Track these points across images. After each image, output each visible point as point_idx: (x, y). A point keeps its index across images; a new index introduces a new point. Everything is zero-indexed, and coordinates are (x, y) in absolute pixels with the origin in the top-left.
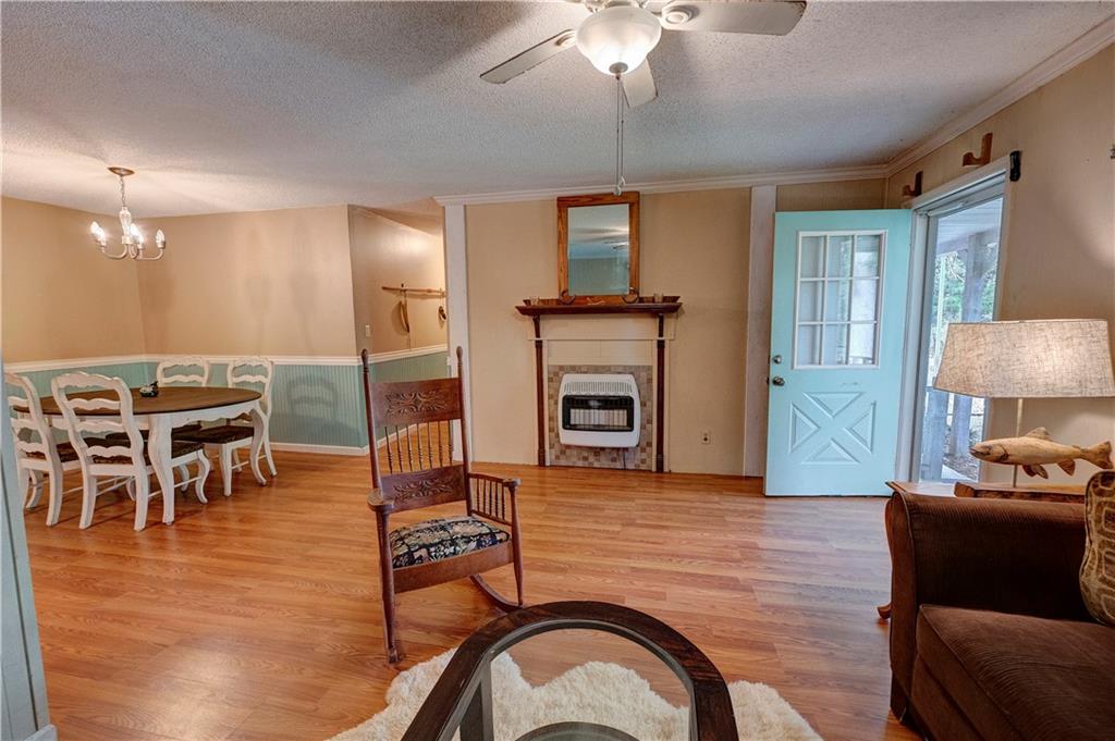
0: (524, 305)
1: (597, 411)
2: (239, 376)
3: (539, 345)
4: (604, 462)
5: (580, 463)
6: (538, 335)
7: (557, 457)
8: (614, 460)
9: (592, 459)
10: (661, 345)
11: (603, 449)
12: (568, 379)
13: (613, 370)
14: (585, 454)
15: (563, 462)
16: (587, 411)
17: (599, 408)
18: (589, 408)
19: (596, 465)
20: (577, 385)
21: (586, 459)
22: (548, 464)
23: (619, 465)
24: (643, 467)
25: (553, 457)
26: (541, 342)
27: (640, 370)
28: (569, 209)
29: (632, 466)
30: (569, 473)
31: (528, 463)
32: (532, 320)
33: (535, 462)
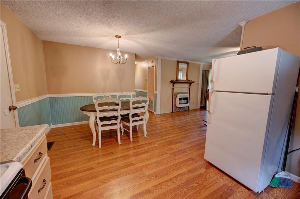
3: (173, 89)
4: (181, 110)
5: (178, 111)
6: (173, 87)
7: (175, 110)
10: (190, 88)
11: (181, 107)
13: (183, 93)
15: (175, 111)
17: (183, 100)
18: (182, 100)
20: (180, 96)
22: (173, 112)
23: (183, 110)
27: (187, 93)
28: (180, 63)
29: (185, 110)
30: (176, 113)
31: (170, 112)
32: (172, 84)
33: (171, 112)
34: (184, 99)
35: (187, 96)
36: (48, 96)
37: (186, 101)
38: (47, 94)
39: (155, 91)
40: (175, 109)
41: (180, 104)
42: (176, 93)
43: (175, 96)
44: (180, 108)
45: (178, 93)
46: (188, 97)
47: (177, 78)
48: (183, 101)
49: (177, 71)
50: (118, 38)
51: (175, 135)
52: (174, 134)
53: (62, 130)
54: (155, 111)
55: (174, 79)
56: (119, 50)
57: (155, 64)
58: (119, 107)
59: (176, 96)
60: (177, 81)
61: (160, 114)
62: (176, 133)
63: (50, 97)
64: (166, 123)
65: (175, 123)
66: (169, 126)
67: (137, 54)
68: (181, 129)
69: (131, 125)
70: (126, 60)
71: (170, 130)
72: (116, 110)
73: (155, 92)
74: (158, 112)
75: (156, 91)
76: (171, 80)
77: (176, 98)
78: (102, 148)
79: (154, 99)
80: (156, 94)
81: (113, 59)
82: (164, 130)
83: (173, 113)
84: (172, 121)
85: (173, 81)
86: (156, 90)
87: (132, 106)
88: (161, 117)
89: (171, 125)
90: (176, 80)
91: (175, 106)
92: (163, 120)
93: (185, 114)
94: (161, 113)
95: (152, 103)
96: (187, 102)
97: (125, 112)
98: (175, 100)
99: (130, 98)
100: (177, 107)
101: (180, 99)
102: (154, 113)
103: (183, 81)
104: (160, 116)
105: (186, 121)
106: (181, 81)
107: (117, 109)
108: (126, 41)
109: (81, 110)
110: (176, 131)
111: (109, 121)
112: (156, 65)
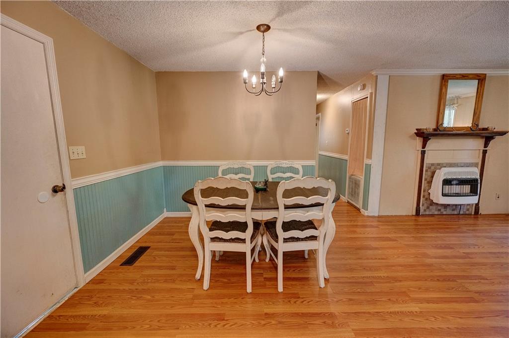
0: (416, 132)
1: (455, 186)
2: (274, 174)
3: (423, 153)
4: (449, 211)
5: (436, 213)
6: (424, 147)
7: (425, 210)
8: (453, 210)
9: (442, 210)
10: (485, 152)
11: (449, 205)
12: (445, 170)
13: (459, 165)
14: (439, 208)
15: (427, 213)
16: (450, 186)
17: (456, 184)
18: (452, 185)
19: (445, 213)
20: (448, 173)
21: (439, 210)
22: (421, 213)
23: (455, 213)
24: (467, 212)
25: (423, 210)
26: (425, 151)
27: (476, 165)
28: (449, 81)
29: (461, 213)
30: (432, 219)
31: (410, 214)
32: (422, 139)
33: (414, 214)
34: (462, 182)
35: (473, 173)
36: (161, 163)
37: (467, 188)
38: (160, 161)
39: (367, 158)
40: (428, 208)
41: (444, 195)
42: (433, 165)
43: (429, 173)
44: (446, 206)
45: (439, 164)
46: (478, 177)
47: (438, 122)
48: (456, 189)
49: (441, 103)
50: (264, 32)
51: (425, 305)
52: (421, 301)
53: (175, 225)
54: (365, 206)
55: (428, 125)
56: (265, 60)
57: (370, 91)
58: (249, 202)
59: (433, 173)
60: (440, 132)
61: (379, 217)
62: (428, 301)
63: (164, 166)
64: (394, 248)
65: (425, 255)
66: (401, 260)
67: (323, 72)
68: (452, 284)
69: (283, 248)
70: (281, 82)
71: (407, 279)
72: (243, 208)
73: (366, 161)
74: (374, 208)
75: (371, 158)
76: (417, 129)
77: (432, 177)
78: (210, 292)
79: (363, 177)
80: (369, 167)
81: (254, 86)
82: (386, 275)
83: (420, 219)
84: (415, 246)
85: (423, 133)
86: (369, 156)
87: (281, 201)
88: (381, 227)
89: (411, 260)
90: (435, 130)
91: (428, 199)
92: (386, 236)
93: (465, 229)
94: (380, 214)
95: (359, 186)
96: (474, 191)
97: (265, 216)
98: (430, 183)
99: (298, 173)
100: (432, 203)
101: (447, 182)
102: (362, 210)
103: (462, 132)
104: (378, 221)
105: (467, 256)
106: (454, 132)
107: (245, 206)
108: (287, 36)
109: (183, 199)
110: (427, 290)
111: (227, 231)
112: (371, 94)
